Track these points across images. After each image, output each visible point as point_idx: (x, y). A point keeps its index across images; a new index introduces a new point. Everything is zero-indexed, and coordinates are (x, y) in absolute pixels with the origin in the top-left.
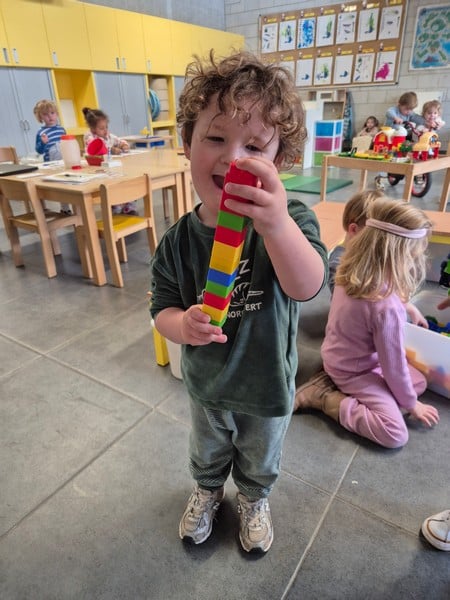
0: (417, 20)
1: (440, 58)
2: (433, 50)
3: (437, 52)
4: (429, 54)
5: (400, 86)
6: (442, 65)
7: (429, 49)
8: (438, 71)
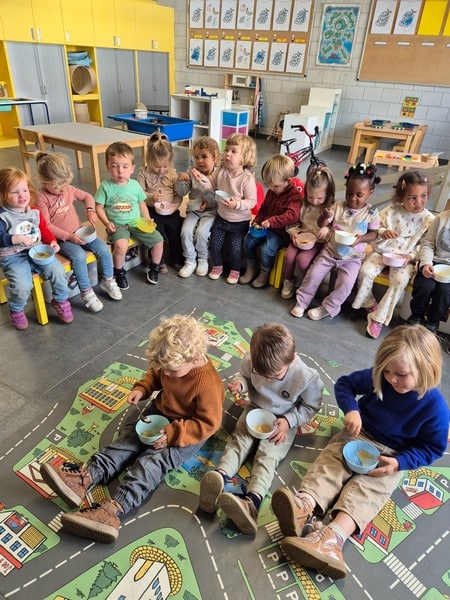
0: (324, 17)
1: (342, 56)
2: (336, 48)
3: (339, 49)
4: (333, 50)
5: (308, 79)
6: (343, 63)
7: (332, 46)
8: (340, 69)
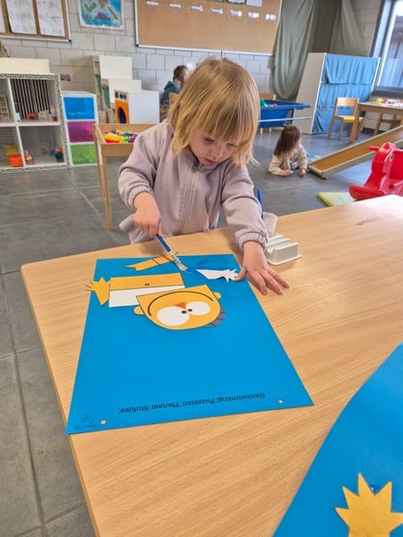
1: (110, 16)
2: (103, 6)
3: (106, 8)
4: (98, 9)
5: (75, 45)
6: (115, 25)
7: (97, 2)
8: (114, 33)
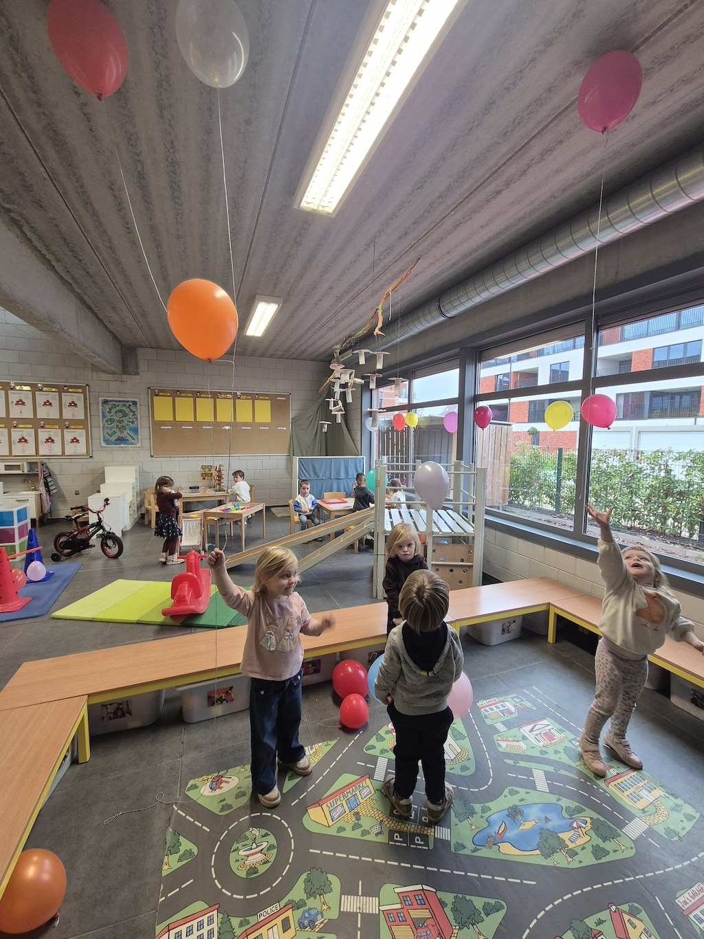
1: (129, 438)
2: (122, 432)
3: (125, 433)
4: (118, 434)
5: (96, 459)
7: (117, 430)
8: (130, 449)
